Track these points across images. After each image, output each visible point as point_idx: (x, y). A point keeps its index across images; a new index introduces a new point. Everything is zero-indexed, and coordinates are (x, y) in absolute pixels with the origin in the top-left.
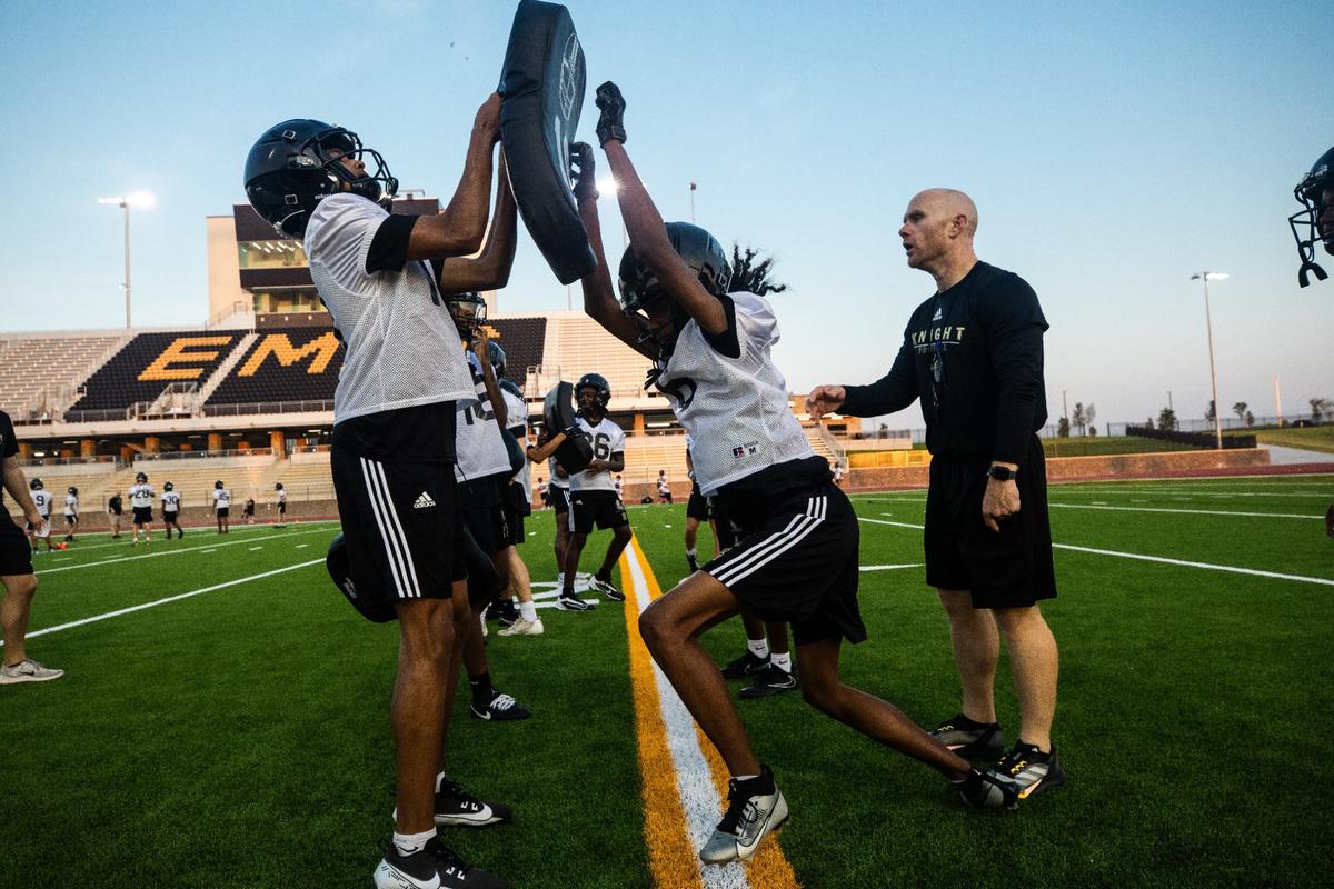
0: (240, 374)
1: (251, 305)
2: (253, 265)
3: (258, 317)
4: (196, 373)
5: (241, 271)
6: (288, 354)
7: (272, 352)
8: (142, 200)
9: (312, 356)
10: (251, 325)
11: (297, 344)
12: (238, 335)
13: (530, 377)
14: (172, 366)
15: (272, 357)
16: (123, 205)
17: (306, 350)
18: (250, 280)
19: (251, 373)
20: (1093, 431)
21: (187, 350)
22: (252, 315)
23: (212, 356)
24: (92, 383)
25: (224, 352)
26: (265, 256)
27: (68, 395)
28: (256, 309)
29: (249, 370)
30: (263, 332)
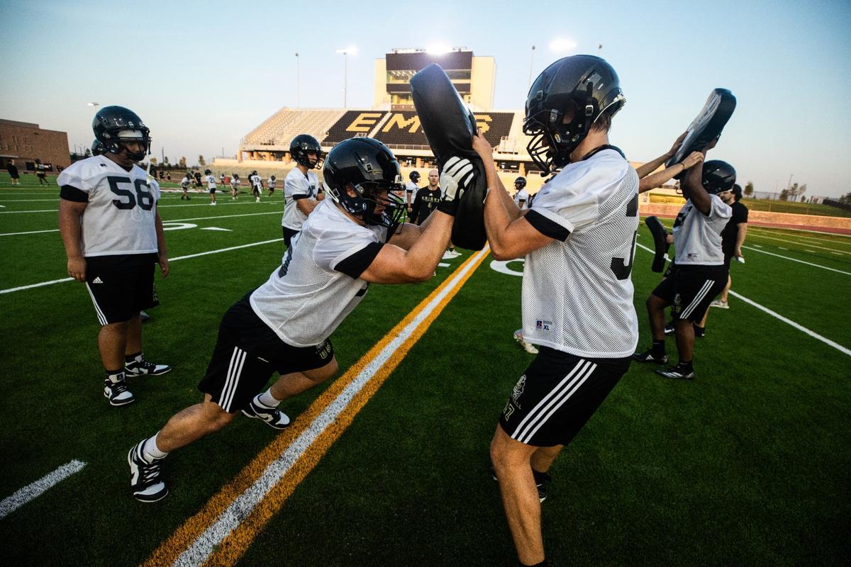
0: (383, 131)
1: (390, 100)
2: (393, 82)
3: (392, 106)
4: (367, 129)
5: (387, 85)
6: (402, 123)
7: (396, 122)
8: (352, 50)
9: (411, 125)
10: (389, 109)
11: (406, 119)
12: (384, 113)
13: (502, 141)
14: (359, 125)
15: (396, 124)
16: (345, 54)
17: (410, 121)
18: (391, 88)
19: (387, 131)
20: (803, 198)
21: (365, 119)
22: (390, 104)
23: (373, 122)
24: (330, 131)
25: (378, 120)
26: (397, 78)
27: (323, 135)
28: (392, 102)
29: (386, 129)
30: (394, 113)
